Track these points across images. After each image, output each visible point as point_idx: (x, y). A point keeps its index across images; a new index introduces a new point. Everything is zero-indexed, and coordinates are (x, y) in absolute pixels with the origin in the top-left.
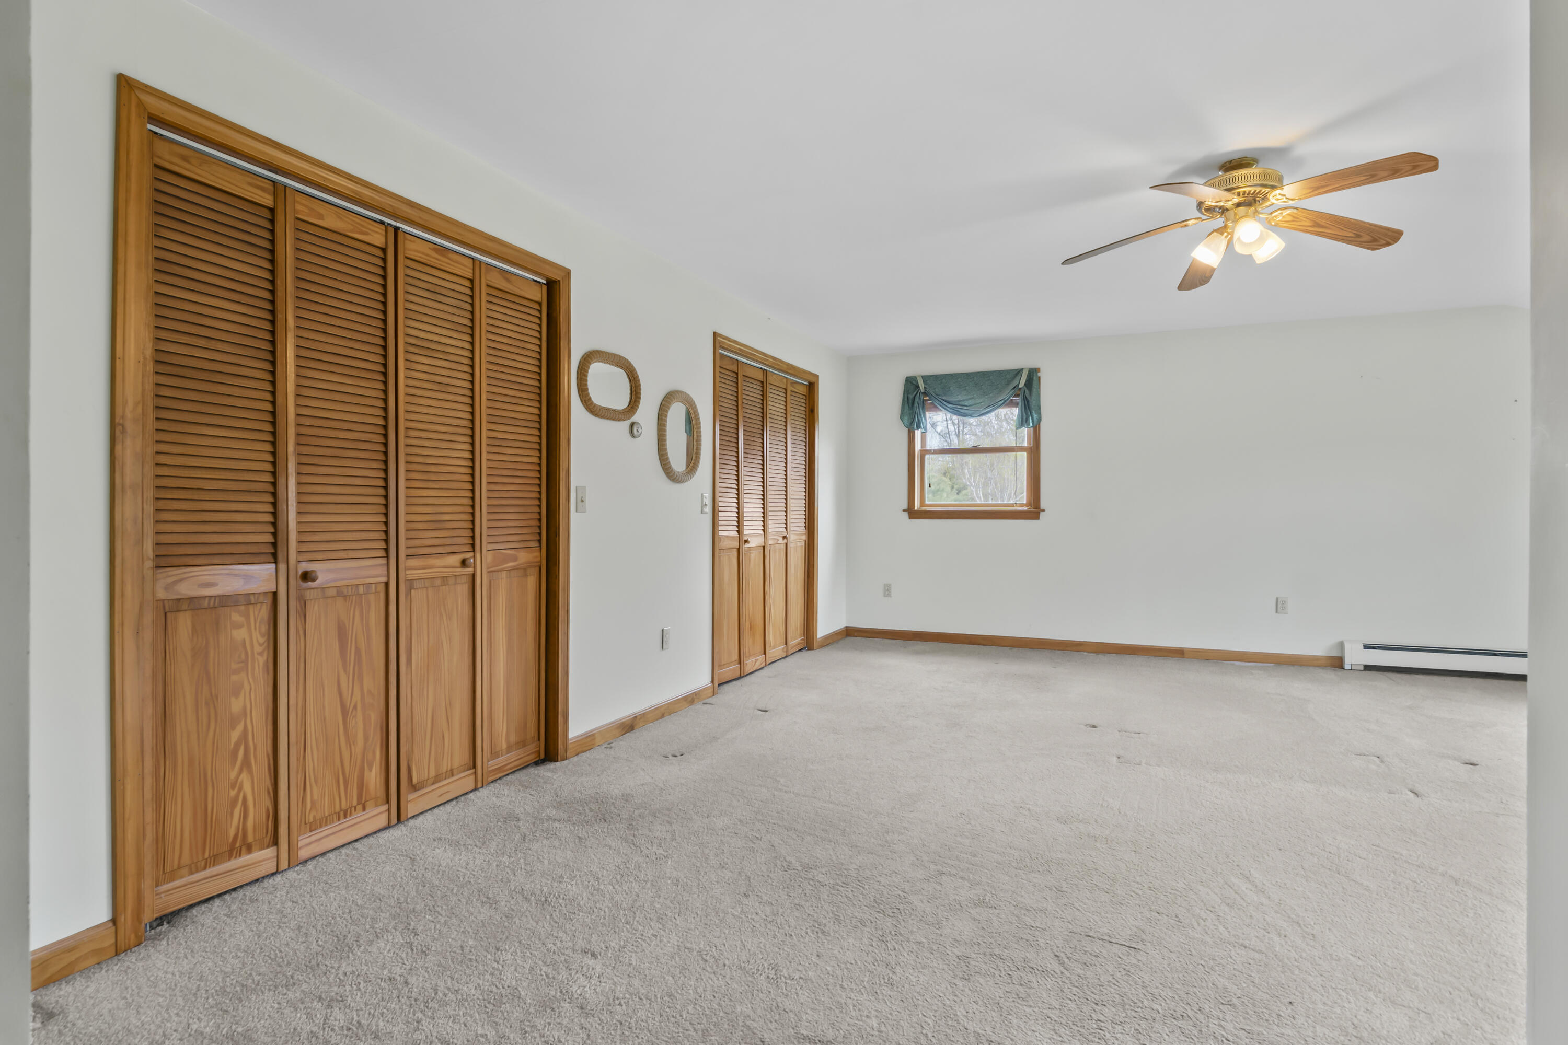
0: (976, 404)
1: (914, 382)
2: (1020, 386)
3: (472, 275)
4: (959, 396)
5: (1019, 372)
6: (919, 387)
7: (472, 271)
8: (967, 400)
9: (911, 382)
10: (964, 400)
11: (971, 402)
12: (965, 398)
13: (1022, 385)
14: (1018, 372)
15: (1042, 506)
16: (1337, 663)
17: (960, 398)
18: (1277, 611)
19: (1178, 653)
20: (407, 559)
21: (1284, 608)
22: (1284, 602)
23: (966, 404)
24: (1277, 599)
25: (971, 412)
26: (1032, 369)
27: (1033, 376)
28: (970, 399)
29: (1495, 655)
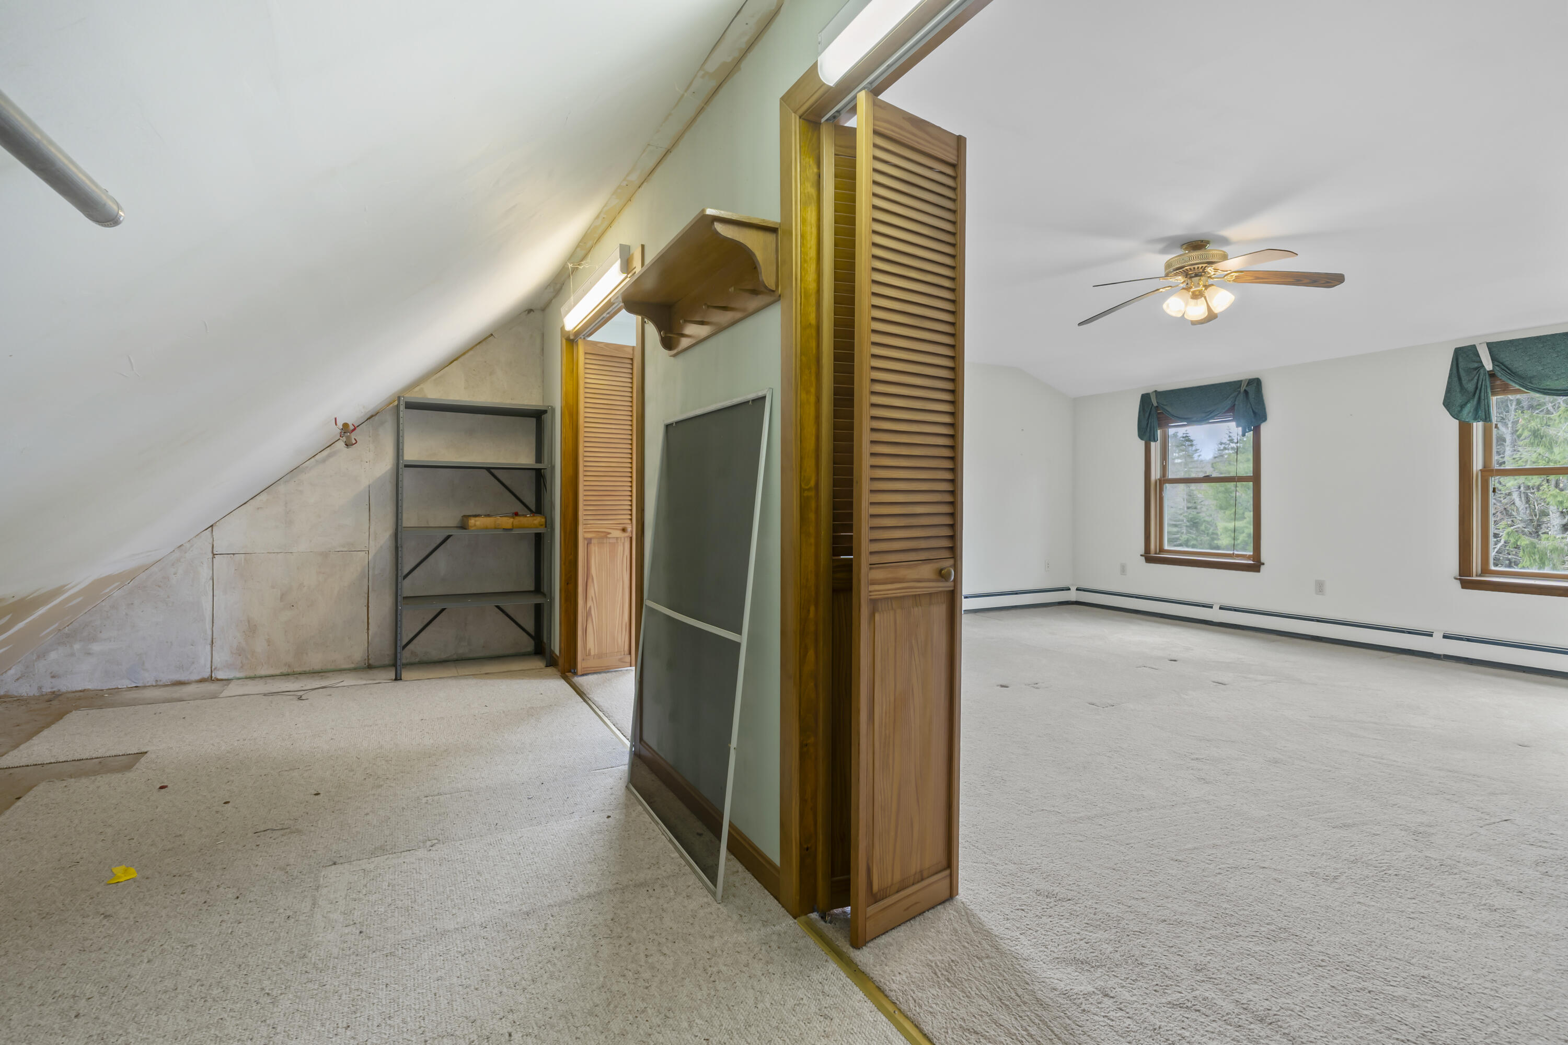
3: (955, 158)
7: (955, 152)
20: (871, 569)
29: (1016, 594)
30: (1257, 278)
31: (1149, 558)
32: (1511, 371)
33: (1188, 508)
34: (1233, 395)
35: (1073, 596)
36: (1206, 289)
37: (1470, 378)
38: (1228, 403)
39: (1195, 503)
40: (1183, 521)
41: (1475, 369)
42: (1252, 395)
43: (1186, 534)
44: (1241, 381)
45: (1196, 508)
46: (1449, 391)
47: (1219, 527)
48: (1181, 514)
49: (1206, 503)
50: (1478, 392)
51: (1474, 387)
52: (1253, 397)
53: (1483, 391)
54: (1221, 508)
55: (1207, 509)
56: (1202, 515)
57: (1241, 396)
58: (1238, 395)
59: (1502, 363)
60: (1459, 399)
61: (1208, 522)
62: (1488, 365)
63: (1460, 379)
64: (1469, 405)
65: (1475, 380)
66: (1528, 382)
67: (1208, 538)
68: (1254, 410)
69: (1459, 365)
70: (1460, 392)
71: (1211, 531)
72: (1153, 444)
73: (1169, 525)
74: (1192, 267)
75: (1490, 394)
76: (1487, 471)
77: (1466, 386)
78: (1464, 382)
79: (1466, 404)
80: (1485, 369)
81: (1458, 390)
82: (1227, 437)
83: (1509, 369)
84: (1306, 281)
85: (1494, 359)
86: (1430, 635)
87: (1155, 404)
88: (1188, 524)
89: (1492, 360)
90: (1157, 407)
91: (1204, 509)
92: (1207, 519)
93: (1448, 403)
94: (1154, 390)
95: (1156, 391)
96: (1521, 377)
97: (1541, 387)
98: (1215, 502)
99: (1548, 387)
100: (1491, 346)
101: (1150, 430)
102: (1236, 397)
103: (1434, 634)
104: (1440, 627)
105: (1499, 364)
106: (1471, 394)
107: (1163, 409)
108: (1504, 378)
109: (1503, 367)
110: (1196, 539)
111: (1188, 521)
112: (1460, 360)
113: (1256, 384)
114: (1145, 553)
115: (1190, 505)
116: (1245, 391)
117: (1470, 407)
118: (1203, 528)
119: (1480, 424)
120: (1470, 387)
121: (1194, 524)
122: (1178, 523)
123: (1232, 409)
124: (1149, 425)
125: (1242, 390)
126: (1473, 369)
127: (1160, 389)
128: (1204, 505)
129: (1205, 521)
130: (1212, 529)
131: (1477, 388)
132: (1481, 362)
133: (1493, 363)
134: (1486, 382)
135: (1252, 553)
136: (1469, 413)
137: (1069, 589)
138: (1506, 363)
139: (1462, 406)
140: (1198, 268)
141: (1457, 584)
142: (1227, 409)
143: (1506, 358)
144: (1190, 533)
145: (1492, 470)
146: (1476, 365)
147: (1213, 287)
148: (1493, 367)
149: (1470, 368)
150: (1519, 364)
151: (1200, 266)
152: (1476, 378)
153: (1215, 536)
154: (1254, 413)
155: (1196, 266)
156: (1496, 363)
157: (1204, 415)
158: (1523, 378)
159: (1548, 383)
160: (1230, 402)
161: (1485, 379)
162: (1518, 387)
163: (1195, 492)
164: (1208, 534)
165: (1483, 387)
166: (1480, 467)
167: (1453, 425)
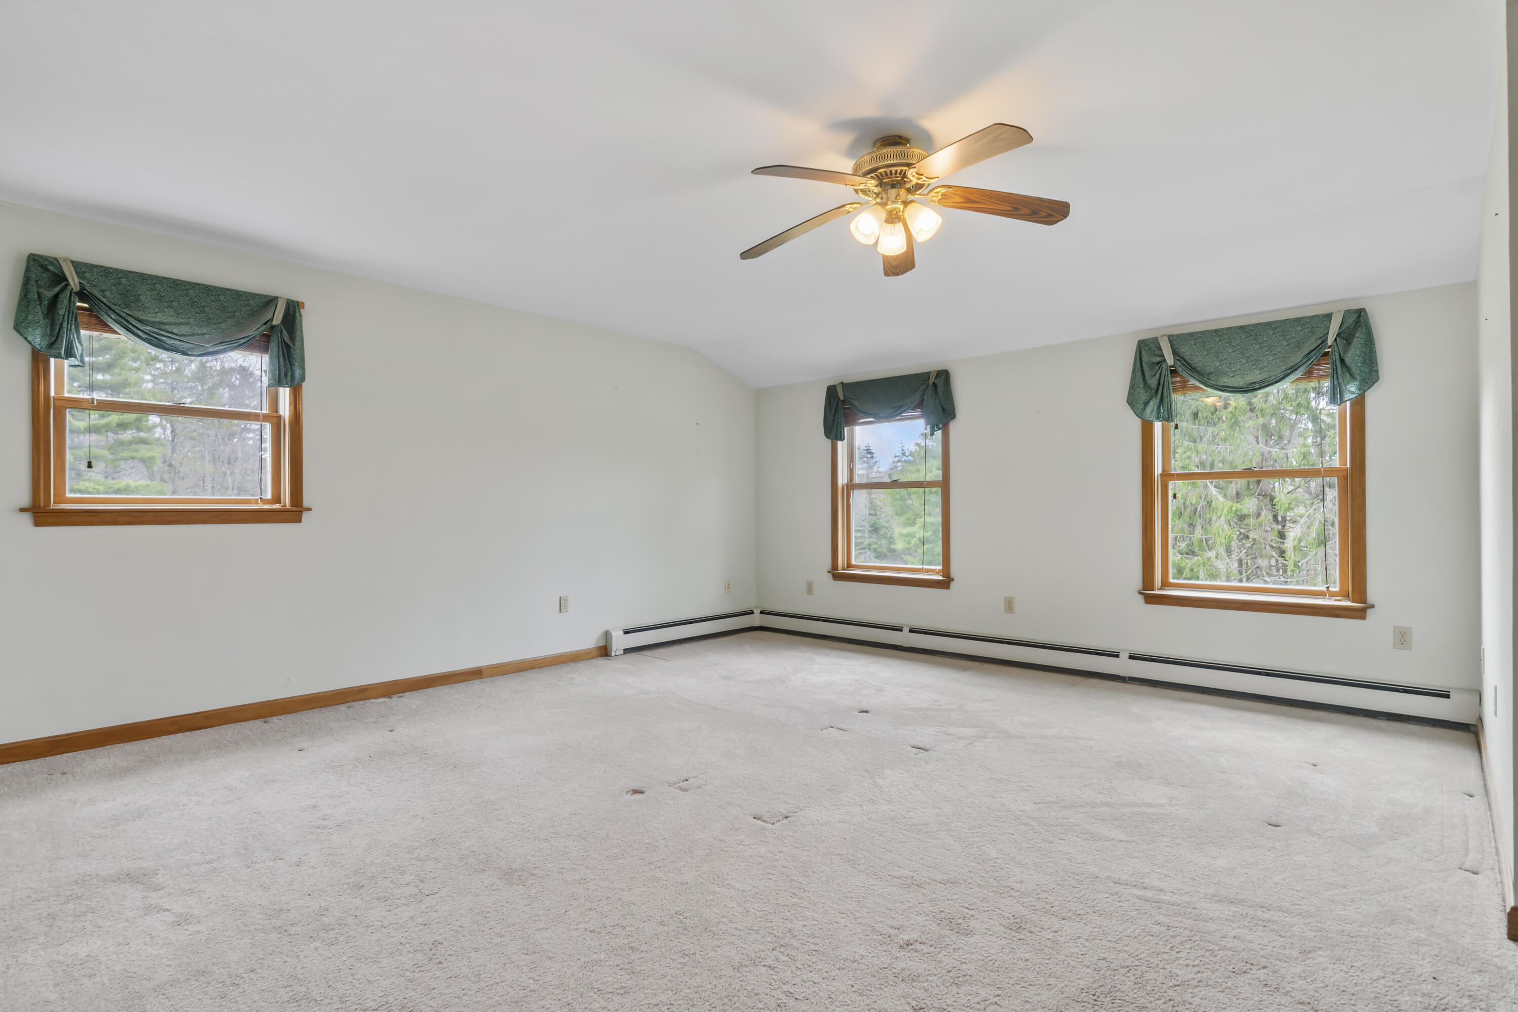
0: (193, 335)
1: (51, 268)
2: (275, 323)
4: (160, 315)
5: (273, 299)
6: (66, 280)
8: (175, 324)
9: (45, 268)
10: (170, 324)
11: (183, 330)
12: (171, 320)
13: (277, 320)
14: (270, 301)
15: (306, 503)
16: (604, 651)
17: (160, 317)
18: (560, 611)
19: (476, 674)
21: (566, 607)
22: (566, 600)
23: (175, 331)
24: (560, 597)
25: (186, 345)
26: (292, 301)
27: (293, 311)
28: (181, 324)
29: (691, 623)
30: (969, 201)
31: (837, 577)
32: (1191, 367)
33: (870, 515)
34: (921, 389)
35: (756, 620)
36: (905, 207)
37: (1153, 374)
38: (917, 397)
39: (875, 510)
40: (865, 526)
41: (1158, 363)
42: (940, 389)
43: (869, 539)
44: (929, 373)
45: (876, 515)
46: (1132, 387)
47: (895, 533)
48: (864, 520)
49: (884, 510)
50: (1161, 388)
51: (1157, 382)
52: (942, 390)
53: (1165, 387)
54: (897, 514)
55: (886, 516)
56: (881, 520)
57: (930, 389)
58: (926, 388)
59: (1182, 358)
60: (1143, 396)
61: (886, 528)
62: (1170, 360)
63: (1143, 374)
64: (1151, 403)
65: (1158, 375)
66: (1208, 379)
67: (886, 542)
68: (943, 405)
69: (1143, 359)
70: (1144, 388)
71: (888, 535)
72: (839, 443)
73: (856, 531)
74: (888, 170)
75: (1172, 392)
76: (1167, 476)
77: (1149, 382)
78: (1147, 378)
79: (1148, 402)
80: (1167, 364)
81: (1142, 386)
82: (901, 450)
83: (1189, 364)
84: (1025, 211)
85: (1175, 353)
86: (1116, 655)
87: (842, 398)
88: (870, 529)
89: (1173, 354)
90: (844, 401)
91: (883, 515)
92: (885, 524)
93: (1131, 401)
94: (840, 382)
95: (842, 383)
96: (1199, 373)
97: (1219, 384)
98: (893, 509)
99: (1226, 385)
100: (1172, 339)
101: (837, 427)
102: (925, 390)
103: (1121, 655)
104: (1126, 646)
105: (1179, 358)
106: (1154, 391)
107: (850, 403)
108: (1184, 374)
109: (1183, 362)
110: (877, 543)
111: (870, 527)
112: (1143, 353)
113: (944, 376)
114: (832, 570)
115: (872, 512)
116: (934, 383)
117: (1152, 405)
118: (882, 532)
119: (1160, 424)
120: (1153, 382)
121: (875, 529)
122: (861, 529)
123: (920, 405)
124: (835, 421)
125: (931, 382)
126: (1155, 363)
127: (848, 380)
128: (883, 512)
129: (883, 526)
130: (890, 533)
131: (1159, 384)
132: (1163, 356)
133: (1174, 357)
134: (1168, 378)
135: (940, 568)
136: (1152, 412)
137: (753, 613)
138: (1186, 358)
139: (1146, 404)
140: (896, 171)
141: (1141, 599)
142: (915, 404)
143: (1186, 351)
144: (872, 537)
145: (1173, 475)
146: (1158, 359)
147: (914, 204)
148: (1174, 361)
149: (1153, 363)
150: (1198, 359)
151: (899, 169)
152: (1159, 373)
153: (892, 540)
154: (943, 409)
155: (894, 169)
156: (1177, 358)
157: (892, 410)
158: (1202, 374)
159: (1225, 381)
160: (918, 396)
161: (1168, 375)
162: (1198, 384)
163: (875, 500)
164: (886, 538)
165: (1166, 383)
166: (1160, 471)
167: (1135, 424)
